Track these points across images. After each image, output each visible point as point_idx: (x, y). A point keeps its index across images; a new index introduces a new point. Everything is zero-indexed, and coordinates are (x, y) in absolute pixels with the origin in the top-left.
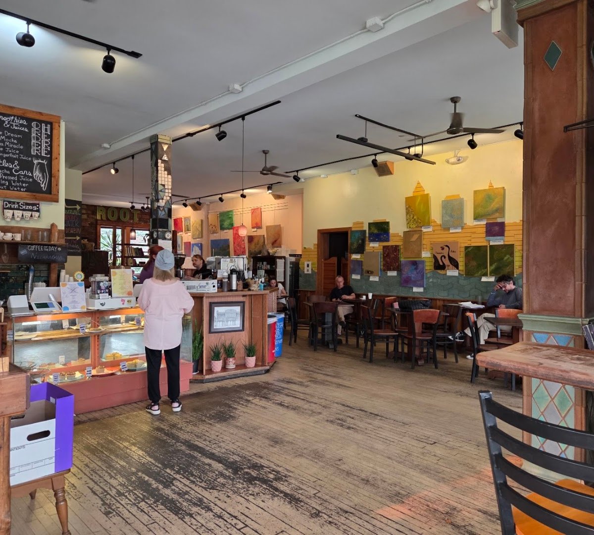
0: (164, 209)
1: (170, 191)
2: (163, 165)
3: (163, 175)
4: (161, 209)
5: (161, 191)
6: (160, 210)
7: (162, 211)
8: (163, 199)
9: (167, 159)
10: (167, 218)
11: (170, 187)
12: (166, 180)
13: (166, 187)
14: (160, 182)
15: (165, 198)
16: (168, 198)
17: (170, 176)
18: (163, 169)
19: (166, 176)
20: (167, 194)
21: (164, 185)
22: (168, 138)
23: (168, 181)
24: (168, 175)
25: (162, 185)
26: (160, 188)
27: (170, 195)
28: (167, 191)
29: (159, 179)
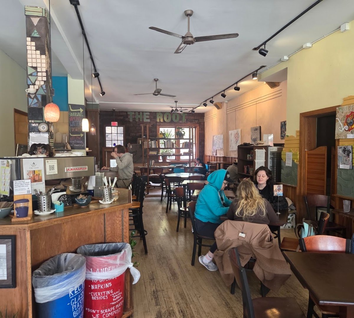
0: (36, 97)
1: (45, 74)
2: (33, 44)
3: (34, 56)
4: (32, 96)
5: (31, 75)
6: (31, 98)
7: (33, 99)
8: (34, 84)
9: (38, 36)
10: (41, 107)
11: (44, 70)
12: (39, 61)
13: (39, 70)
14: (30, 65)
15: (37, 83)
16: (42, 83)
17: (43, 57)
18: (34, 48)
19: (39, 56)
20: (40, 78)
21: (36, 68)
22: (40, 10)
23: (41, 63)
24: (41, 54)
25: (32, 67)
26: (30, 71)
27: (45, 79)
28: (39, 74)
29: (29, 60)
